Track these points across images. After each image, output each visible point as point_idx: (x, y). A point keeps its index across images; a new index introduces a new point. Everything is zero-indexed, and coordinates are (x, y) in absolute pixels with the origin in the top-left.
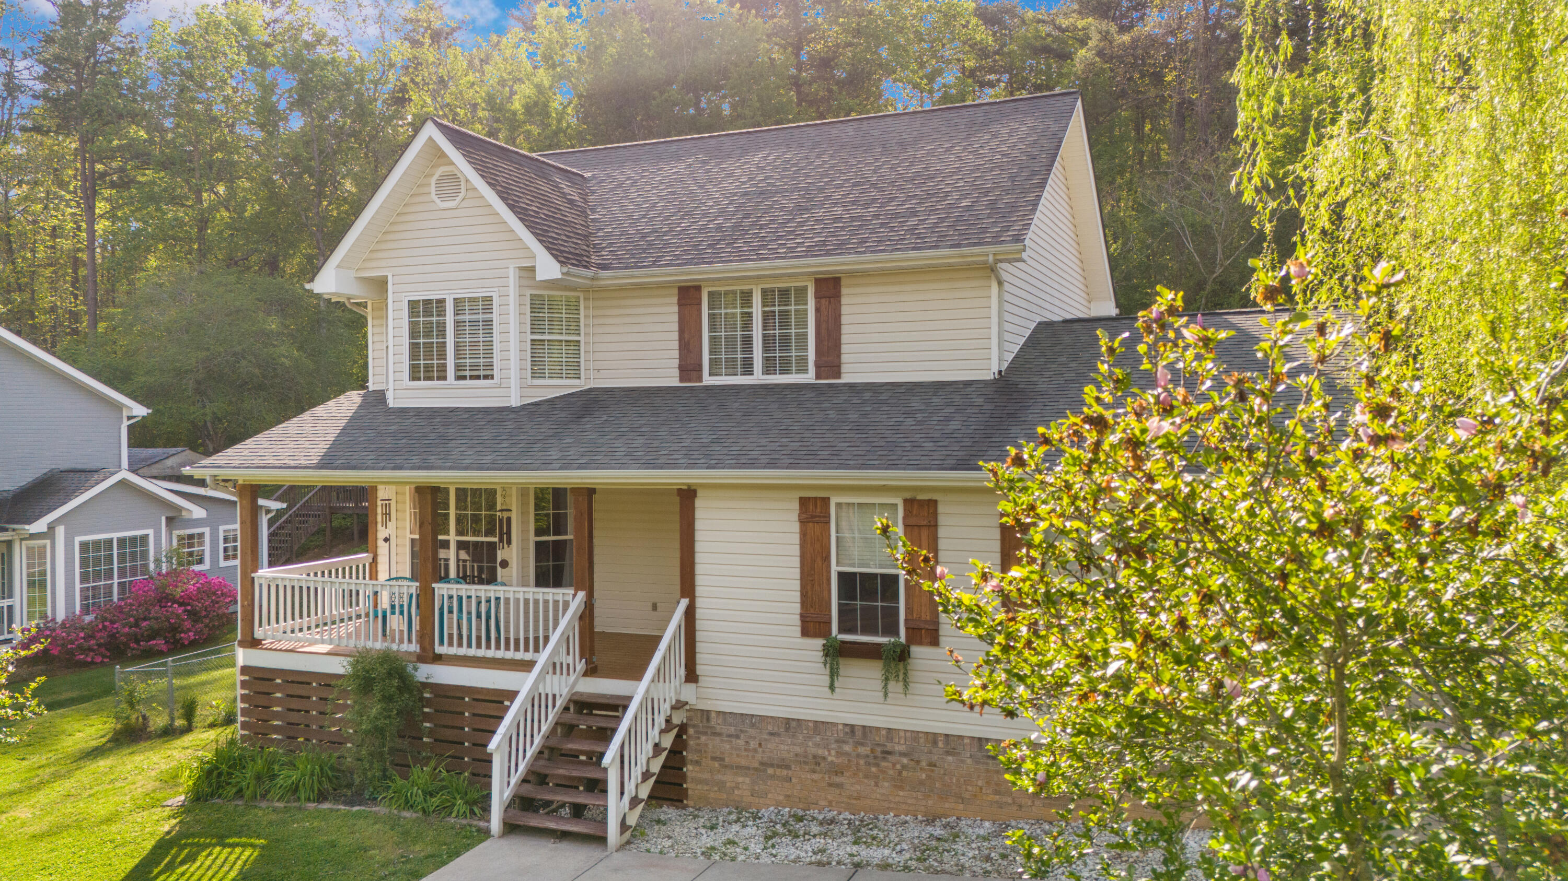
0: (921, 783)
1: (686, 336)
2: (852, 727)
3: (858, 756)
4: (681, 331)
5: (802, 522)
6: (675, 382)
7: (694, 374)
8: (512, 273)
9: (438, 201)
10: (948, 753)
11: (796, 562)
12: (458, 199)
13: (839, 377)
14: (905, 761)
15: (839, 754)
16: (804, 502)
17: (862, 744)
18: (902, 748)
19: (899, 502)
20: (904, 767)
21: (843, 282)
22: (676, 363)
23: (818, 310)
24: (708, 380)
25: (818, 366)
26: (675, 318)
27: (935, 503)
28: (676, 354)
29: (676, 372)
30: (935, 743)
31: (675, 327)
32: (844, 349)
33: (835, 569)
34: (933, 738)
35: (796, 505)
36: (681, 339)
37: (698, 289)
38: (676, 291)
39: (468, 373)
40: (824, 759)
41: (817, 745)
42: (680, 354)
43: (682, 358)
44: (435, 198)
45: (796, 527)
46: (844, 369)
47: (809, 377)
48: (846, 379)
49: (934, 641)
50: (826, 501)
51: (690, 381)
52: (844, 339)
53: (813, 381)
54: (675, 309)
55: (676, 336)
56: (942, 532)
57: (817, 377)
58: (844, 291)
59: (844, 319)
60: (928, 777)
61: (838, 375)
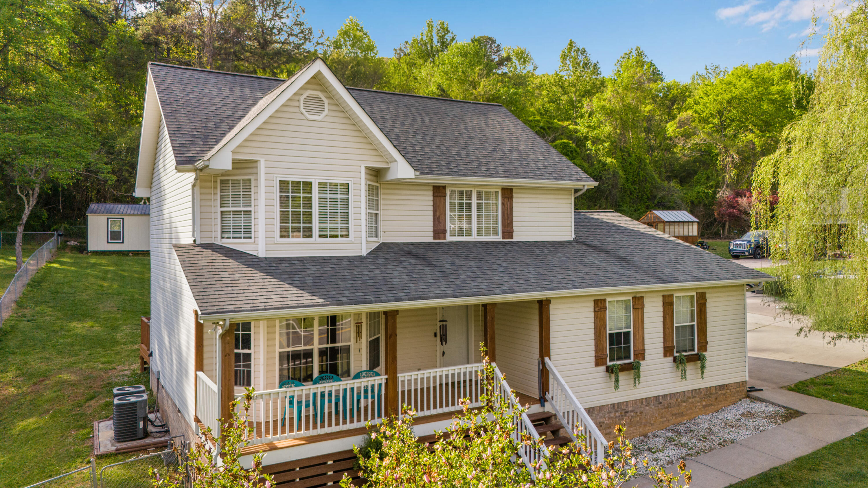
0: (638, 422)
1: (438, 214)
2: (613, 405)
3: (616, 417)
4: (435, 211)
5: (595, 311)
6: (431, 240)
7: (442, 235)
8: (363, 170)
9: (306, 114)
10: (647, 406)
11: (593, 331)
12: (322, 115)
13: (512, 238)
14: (632, 414)
15: (609, 418)
16: (596, 302)
17: (617, 411)
18: (631, 409)
19: (631, 298)
20: (632, 417)
21: (514, 191)
22: (432, 229)
23: (503, 204)
24: (449, 238)
25: (503, 232)
26: (431, 203)
27: (642, 298)
28: (432, 224)
29: (432, 234)
30: (642, 403)
31: (431, 208)
32: (515, 224)
33: (608, 332)
34: (641, 401)
35: (592, 304)
36: (434, 216)
37: (444, 188)
38: (431, 188)
39: (339, 233)
40: (604, 423)
41: (601, 417)
42: (434, 224)
43: (434, 226)
44: (304, 111)
45: (592, 314)
46: (515, 234)
47: (499, 238)
48: (515, 239)
49: (643, 359)
50: (605, 300)
51: (440, 239)
52: (515, 219)
53: (501, 240)
54: (431, 198)
55: (431, 213)
56: (645, 310)
57: (503, 238)
58: (515, 195)
59: (514, 209)
60: (640, 418)
61: (512, 237)
